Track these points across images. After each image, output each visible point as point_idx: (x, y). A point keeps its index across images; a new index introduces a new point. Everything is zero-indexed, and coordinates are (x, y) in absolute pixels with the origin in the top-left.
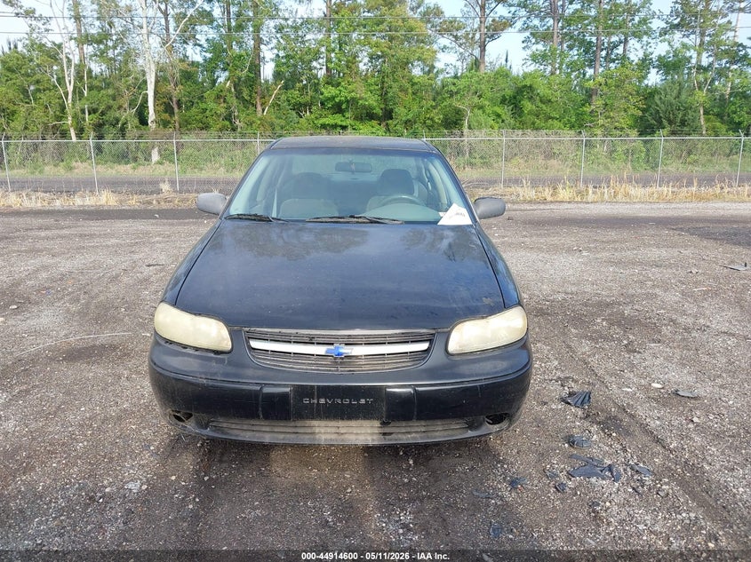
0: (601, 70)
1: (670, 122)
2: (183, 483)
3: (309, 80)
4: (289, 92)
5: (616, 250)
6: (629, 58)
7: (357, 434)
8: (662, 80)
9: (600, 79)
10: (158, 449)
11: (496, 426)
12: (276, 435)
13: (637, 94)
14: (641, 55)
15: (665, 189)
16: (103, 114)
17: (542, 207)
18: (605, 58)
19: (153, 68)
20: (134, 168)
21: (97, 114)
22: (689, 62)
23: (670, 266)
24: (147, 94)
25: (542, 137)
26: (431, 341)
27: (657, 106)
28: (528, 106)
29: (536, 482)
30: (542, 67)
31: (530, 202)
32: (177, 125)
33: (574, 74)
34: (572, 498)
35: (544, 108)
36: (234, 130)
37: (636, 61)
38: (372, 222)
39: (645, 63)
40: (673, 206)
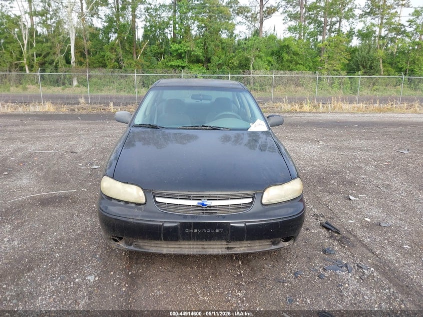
0: (326, 37)
1: (364, 67)
2: (118, 276)
3: (163, 40)
4: (152, 46)
5: (338, 141)
6: (342, 31)
7: (213, 248)
8: (360, 43)
9: (326, 42)
10: (101, 257)
11: (287, 243)
12: (169, 249)
13: (346, 51)
14: (348, 29)
15: (361, 105)
16: (44, 57)
17: (295, 115)
18: (329, 30)
19: (74, 31)
20: (63, 89)
21: (41, 57)
22: (375, 33)
23: (368, 150)
24: (70, 46)
25: (294, 75)
26: (253, 198)
27: (357, 58)
28: (286, 57)
29: (308, 273)
30: (294, 35)
31: (288, 112)
32: (87, 64)
33: (312, 39)
34: (328, 282)
35: (295, 58)
36: (120, 68)
37: (346, 32)
38: (214, 129)
39: (350, 34)
40: (366, 115)
